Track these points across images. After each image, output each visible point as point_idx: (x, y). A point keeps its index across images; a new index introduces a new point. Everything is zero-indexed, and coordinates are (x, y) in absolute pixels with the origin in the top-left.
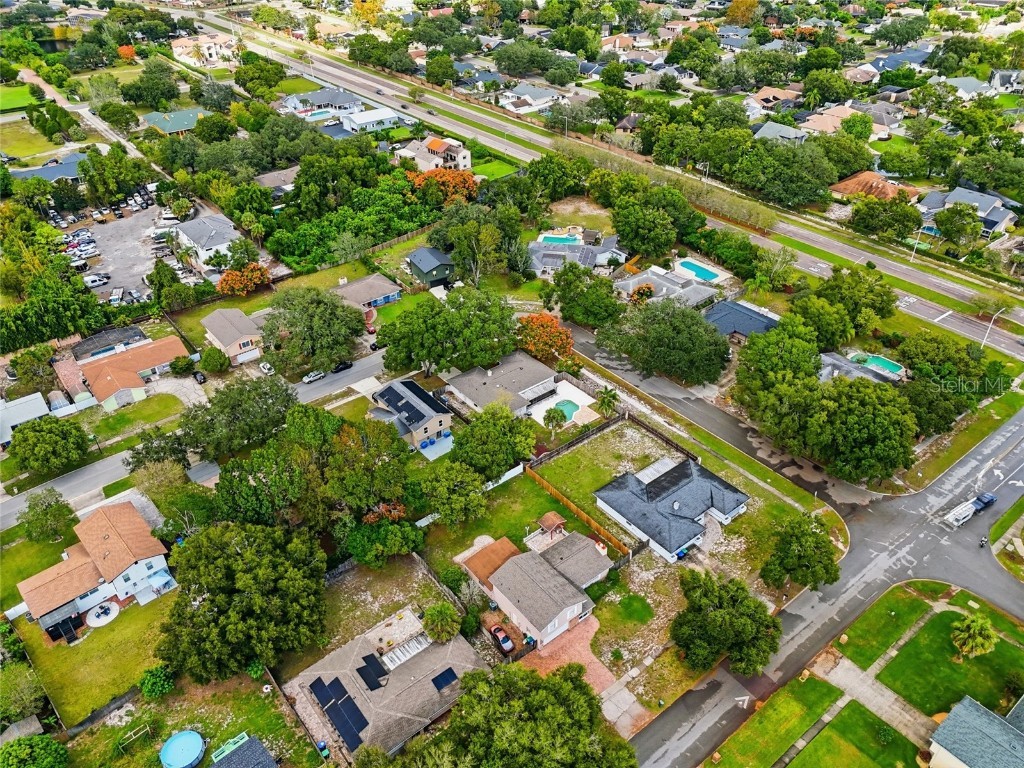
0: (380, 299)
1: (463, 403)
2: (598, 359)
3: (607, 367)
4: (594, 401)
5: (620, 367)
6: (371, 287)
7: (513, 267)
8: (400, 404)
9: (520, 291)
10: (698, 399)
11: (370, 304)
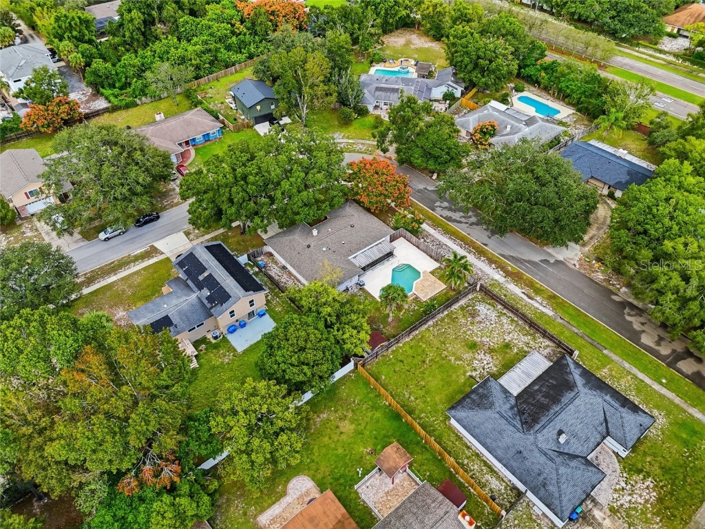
0: (199, 138)
2: (438, 209)
3: (449, 219)
4: (437, 265)
5: (463, 220)
6: (189, 123)
7: (343, 102)
8: (201, 278)
9: (351, 129)
10: (558, 262)
11: (187, 143)
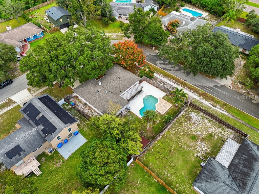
0: (31, 38)
1: (85, 104)
2: (158, 64)
3: (165, 69)
4: (165, 94)
6: (25, 30)
7: (103, 15)
9: (109, 28)
10: (222, 86)
11: (25, 41)
